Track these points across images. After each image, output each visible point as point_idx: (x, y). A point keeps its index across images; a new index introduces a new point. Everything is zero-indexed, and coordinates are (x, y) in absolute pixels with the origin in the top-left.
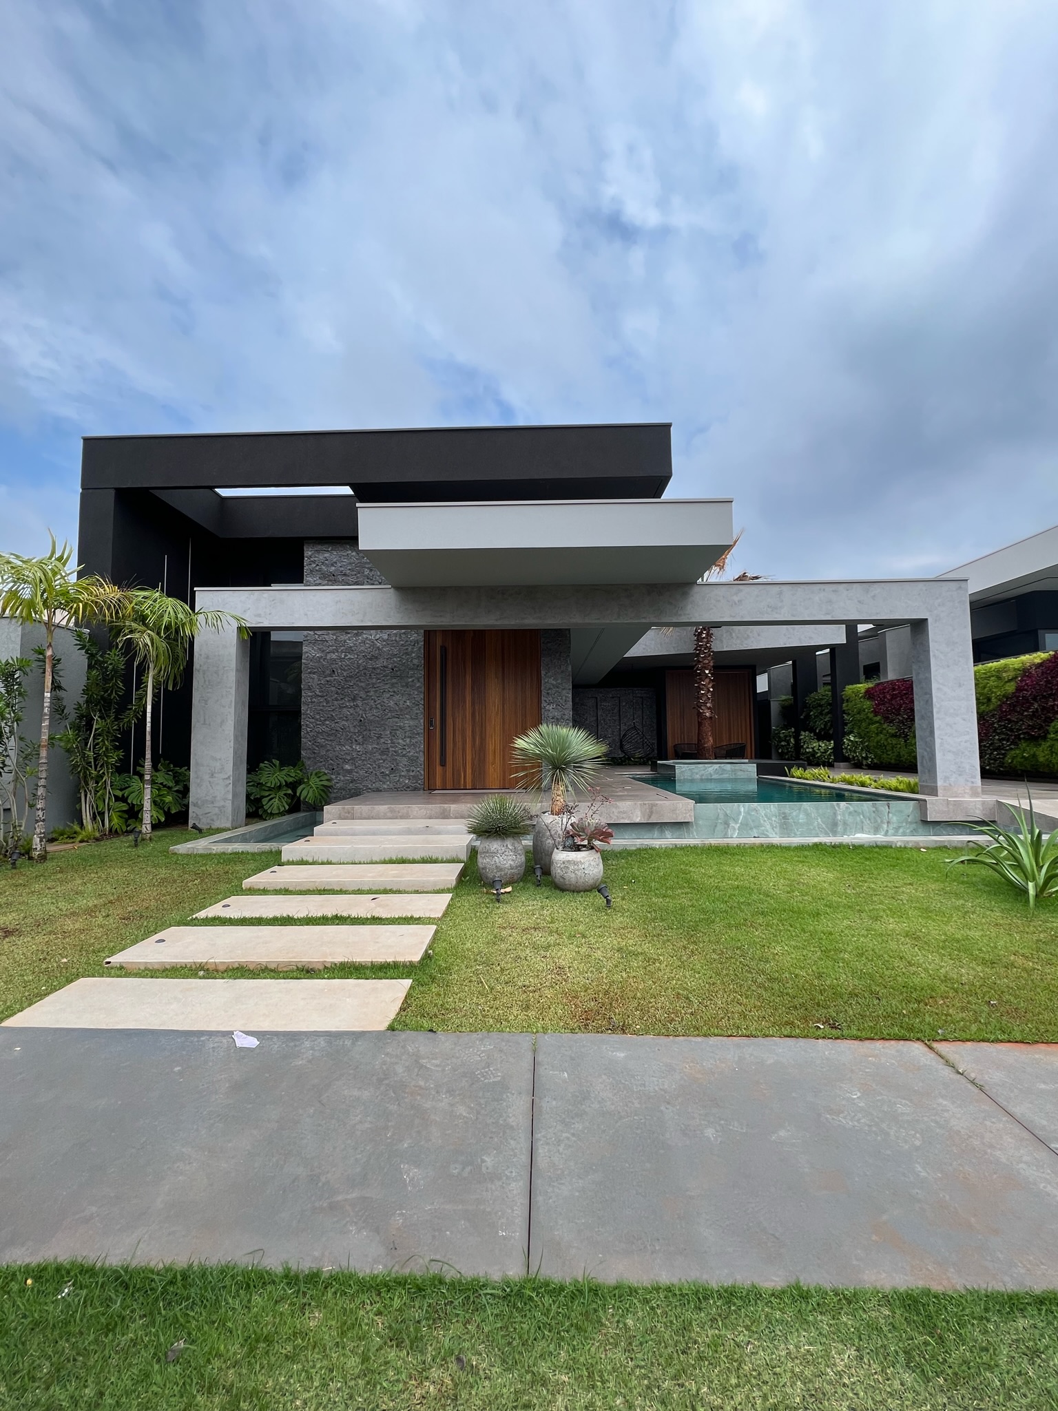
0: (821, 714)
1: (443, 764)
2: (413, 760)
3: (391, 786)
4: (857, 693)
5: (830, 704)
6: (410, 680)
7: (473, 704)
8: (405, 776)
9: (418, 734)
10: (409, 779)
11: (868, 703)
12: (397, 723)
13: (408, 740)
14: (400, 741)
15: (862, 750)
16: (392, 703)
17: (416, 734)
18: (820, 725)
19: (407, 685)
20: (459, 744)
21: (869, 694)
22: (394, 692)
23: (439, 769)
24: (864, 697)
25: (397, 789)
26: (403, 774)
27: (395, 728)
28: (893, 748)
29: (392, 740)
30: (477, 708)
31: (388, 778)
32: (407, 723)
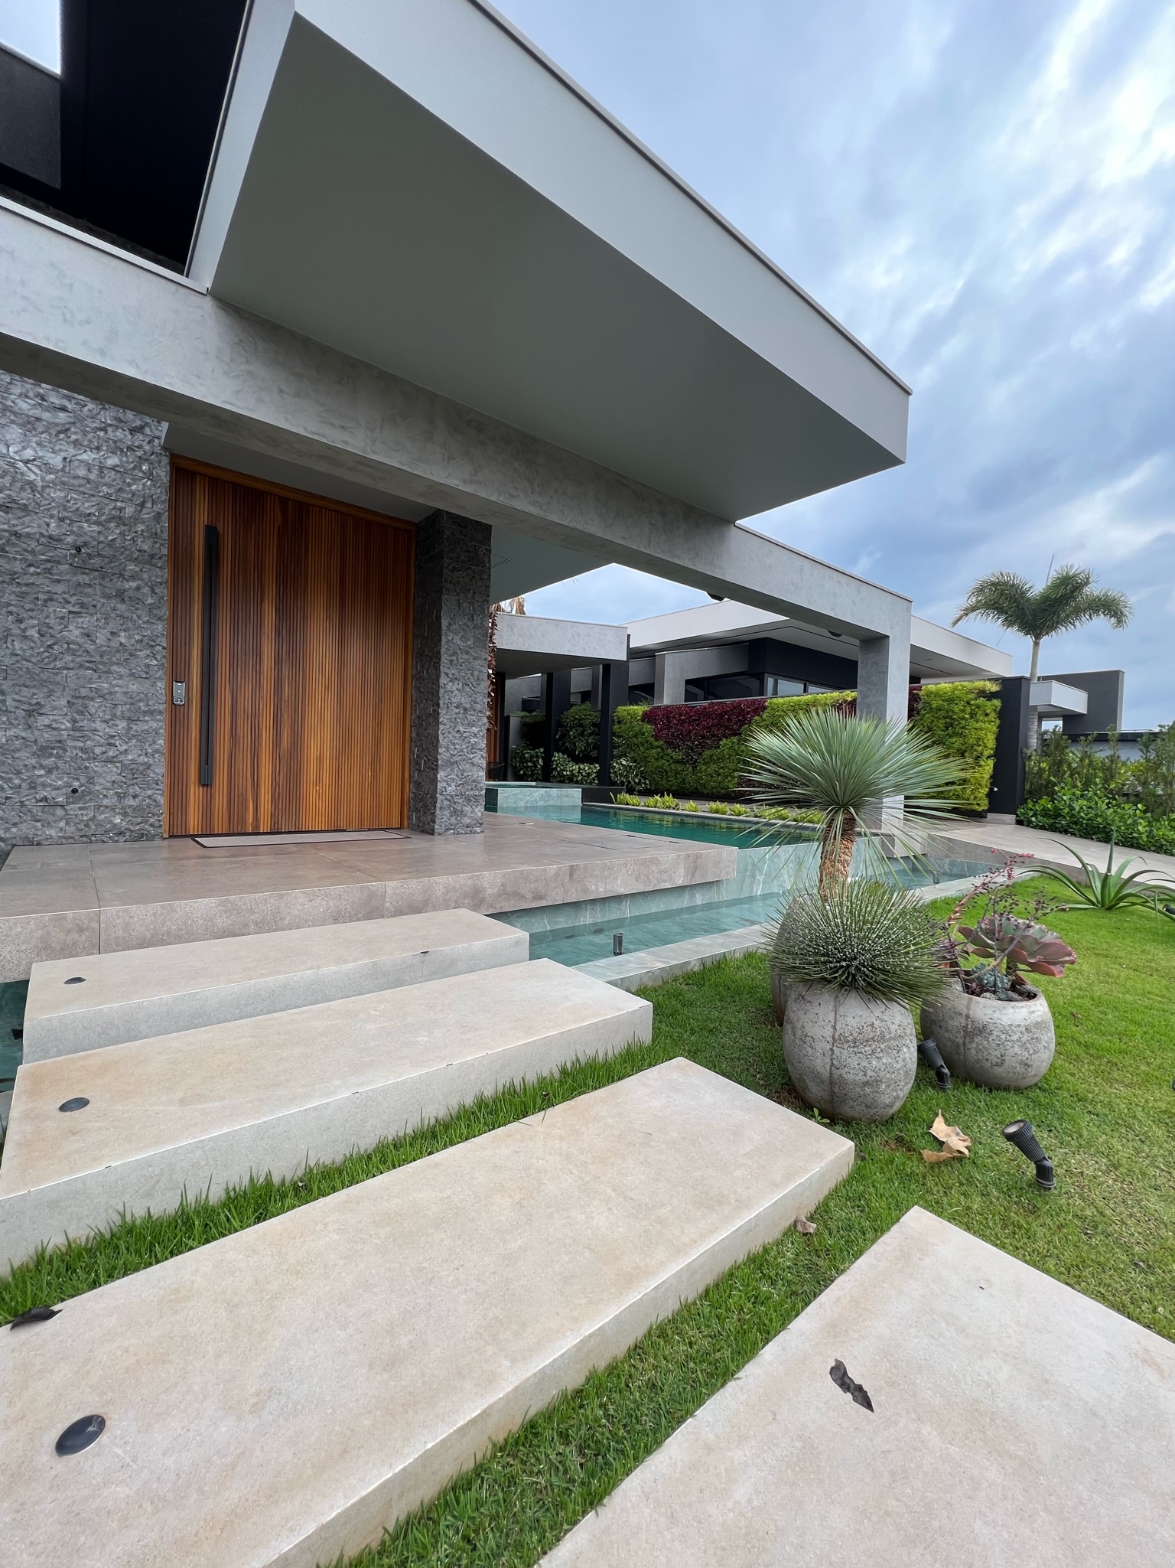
0: (582, 734)
1: (206, 781)
2: (136, 773)
3: (71, 830)
4: (633, 716)
5: (594, 725)
6: (134, 584)
7: (278, 661)
8: (112, 809)
9: (151, 713)
10: (125, 814)
11: (648, 728)
12: (90, 680)
13: (122, 724)
14: (98, 725)
15: (636, 775)
16: (74, 633)
17: (145, 713)
18: (580, 745)
19: (120, 595)
20: (245, 741)
21: (647, 717)
22: (82, 605)
23: (195, 793)
24: (643, 720)
25: (87, 839)
26: (105, 802)
27: (84, 692)
28: (676, 773)
29: (74, 721)
30: (285, 671)
31: (59, 812)
32: (124, 685)
